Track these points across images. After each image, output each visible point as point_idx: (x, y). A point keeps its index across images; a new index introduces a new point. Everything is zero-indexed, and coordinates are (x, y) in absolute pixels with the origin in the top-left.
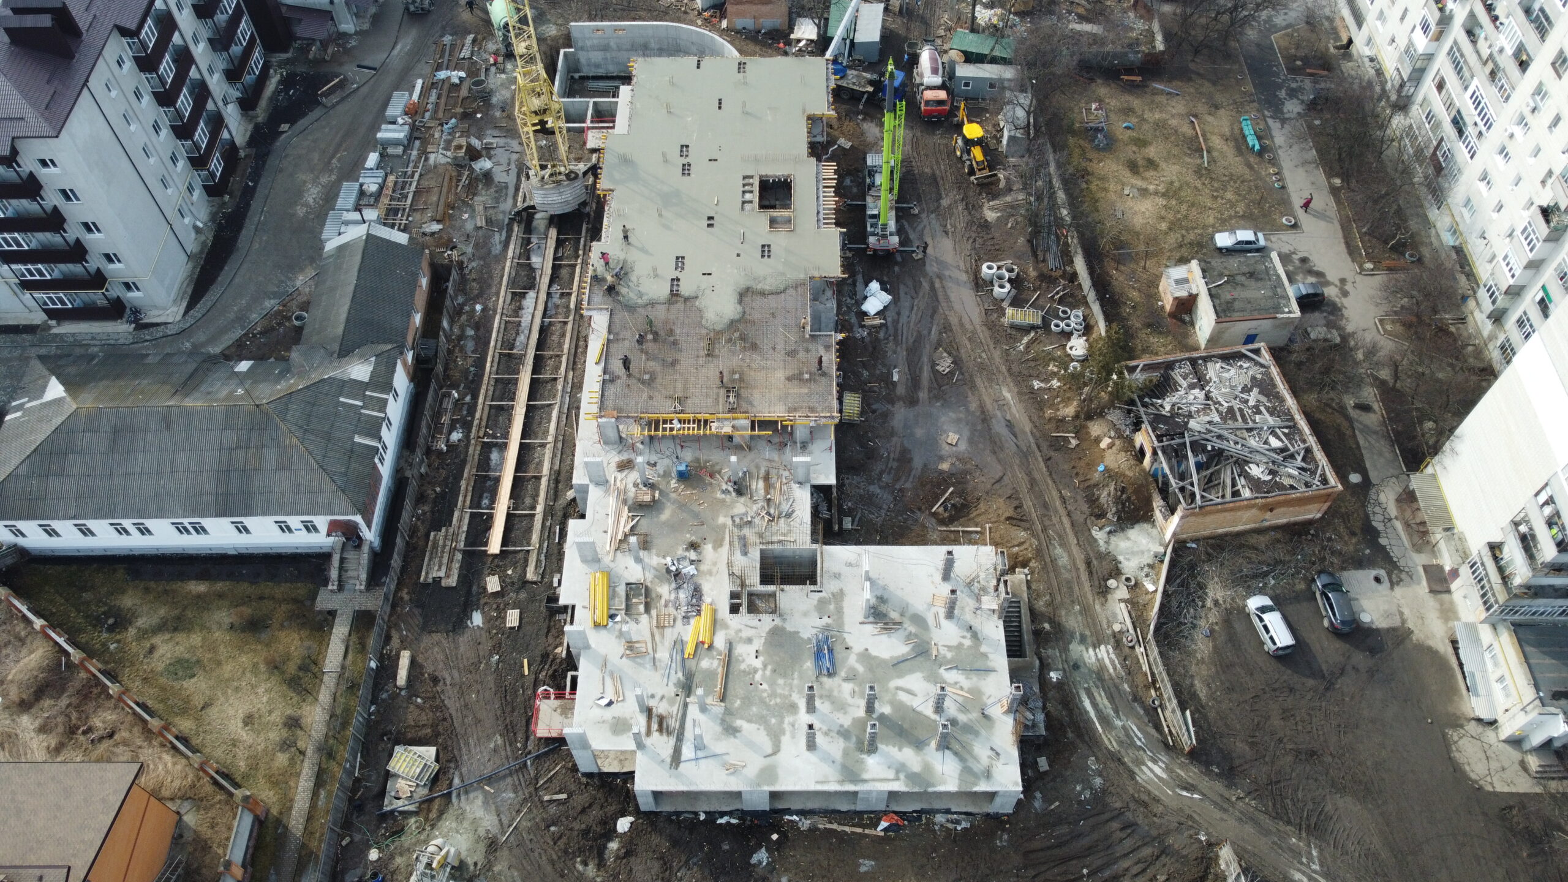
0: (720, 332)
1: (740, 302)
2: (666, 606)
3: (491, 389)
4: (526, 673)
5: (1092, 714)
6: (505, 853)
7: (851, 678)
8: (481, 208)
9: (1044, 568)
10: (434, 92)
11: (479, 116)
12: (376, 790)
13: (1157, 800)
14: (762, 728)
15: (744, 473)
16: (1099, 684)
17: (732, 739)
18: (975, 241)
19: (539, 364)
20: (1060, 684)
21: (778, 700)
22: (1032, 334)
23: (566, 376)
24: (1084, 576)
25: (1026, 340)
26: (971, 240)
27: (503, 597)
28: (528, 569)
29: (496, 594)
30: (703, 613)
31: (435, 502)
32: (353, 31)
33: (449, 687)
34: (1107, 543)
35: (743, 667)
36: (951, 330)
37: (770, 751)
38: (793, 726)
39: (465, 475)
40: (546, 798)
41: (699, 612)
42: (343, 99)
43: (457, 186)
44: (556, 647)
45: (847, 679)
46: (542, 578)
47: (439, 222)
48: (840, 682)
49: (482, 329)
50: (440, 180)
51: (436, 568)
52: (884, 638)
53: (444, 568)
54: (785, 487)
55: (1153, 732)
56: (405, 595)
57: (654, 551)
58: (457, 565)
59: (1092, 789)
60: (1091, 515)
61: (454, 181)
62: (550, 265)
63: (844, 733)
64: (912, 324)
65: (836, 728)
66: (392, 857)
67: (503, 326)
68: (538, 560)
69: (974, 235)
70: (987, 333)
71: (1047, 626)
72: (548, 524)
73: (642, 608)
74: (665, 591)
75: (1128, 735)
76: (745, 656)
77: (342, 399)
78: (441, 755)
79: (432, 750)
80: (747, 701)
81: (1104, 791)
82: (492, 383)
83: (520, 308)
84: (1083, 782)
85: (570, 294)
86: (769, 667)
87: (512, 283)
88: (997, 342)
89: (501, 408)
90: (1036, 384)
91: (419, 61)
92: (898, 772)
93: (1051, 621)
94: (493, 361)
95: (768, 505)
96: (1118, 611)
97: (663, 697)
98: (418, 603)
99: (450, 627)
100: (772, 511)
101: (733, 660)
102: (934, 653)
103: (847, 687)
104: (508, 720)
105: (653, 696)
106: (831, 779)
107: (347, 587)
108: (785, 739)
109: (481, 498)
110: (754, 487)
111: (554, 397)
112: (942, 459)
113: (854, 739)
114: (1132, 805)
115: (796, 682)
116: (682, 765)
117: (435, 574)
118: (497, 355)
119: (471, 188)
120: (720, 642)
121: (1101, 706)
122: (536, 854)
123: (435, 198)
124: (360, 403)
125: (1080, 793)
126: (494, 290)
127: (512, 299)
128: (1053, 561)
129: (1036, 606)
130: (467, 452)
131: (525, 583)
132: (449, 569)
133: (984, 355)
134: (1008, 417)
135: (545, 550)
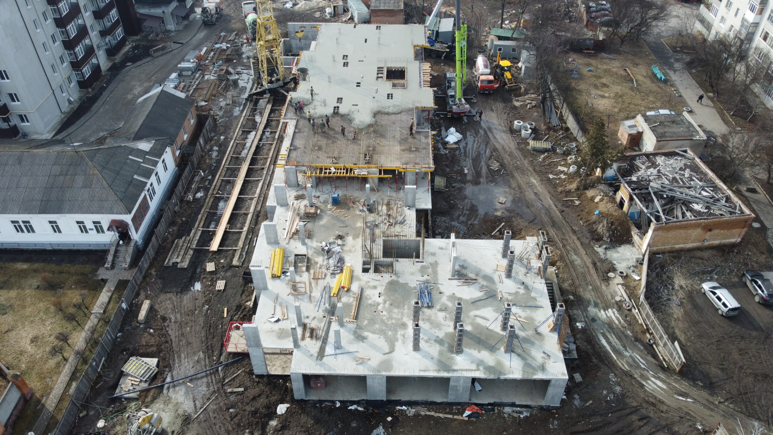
0: (362, 130)
1: (374, 117)
2: (320, 268)
3: (224, 172)
4: (225, 316)
5: (608, 348)
6: (196, 425)
7: (444, 309)
8: (230, 96)
9: (566, 265)
10: (212, 53)
11: (235, 61)
12: (111, 383)
13: (663, 403)
14: (382, 337)
15: (374, 202)
16: (611, 331)
17: (361, 343)
18: (509, 114)
19: (253, 161)
20: (584, 330)
21: (394, 321)
22: (546, 154)
23: (269, 167)
24: (593, 271)
25: (542, 156)
26: (506, 114)
27: (216, 274)
28: (234, 259)
29: (211, 273)
30: (344, 271)
31: (181, 225)
32: (174, 29)
33: (172, 323)
34: (605, 254)
35: (370, 302)
36: (498, 151)
37: (387, 351)
38: (404, 336)
39: (202, 212)
40: (229, 390)
41: (342, 271)
42: (163, 55)
43: (218, 88)
44: (247, 302)
45: (440, 310)
46: (243, 264)
47: (206, 101)
48: (436, 311)
49: (223, 147)
50: (210, 85)
51: (176, 257)
52: (465, 288)
53: (180, 258)
54: (399, 209)
55: (652, 359)
56: (153, 272)
57: (315, 239)
58: (189, 257)
59: (614, 393)
60: (593, 239)
61: (217, 85)
62: (266, 119)
63: (439, 341)
64: (475, 148)
65: (434, 338)
66: (114, 426)
67: (235, 145)
68: (241, 255)
69: (508, 112)
70: (520, 153)
71: (571, 297)
72: (250, 237)
73: (304, 269)
74: (320, 260)
75: (635, 361)
76: (371, 296)
77: (130, 157)
78: (160, 364)
79: (155, 360)
80: (372, 321)
81: (623, 395)
82: (225, 169)
83: (246, 138)
84: (607, 389)
85: (276, 132)
86: (388, 303)
87: (243, 126)
88: (525, 157)
89: (228, 182)
90: (551, 176)
91: (206, 41)
92: (478, 365)
93: (574, 294)
94: (227, 160)
95: (389, 217)
96: (617, 290)
97: (314, 318)
98: (160, 277)
99: (179, 290)
100: (391, 221)
101: (364, 298)
102: (500, 296)
103: (441, 315)
104: (209, 343)
105: (308, 317)
106: (431, 369)
107: (117, 266)
108: (398, 345)
109: (210, 224)
110: (380, 208)
111: (261, 176)
112: (496, 210)
113: (446, 345)
114: (644, 405)
115: (405, 311)
116: (325, 358)
117: (174, 260)
118: (230, 158)
119: (226, 89)
120: (355, 288)
121: (614, 343)
122: (217, 427)
123: (205, 92)
124: (141, 161)
125: (606, 396)
126: (232, 130)
127: (242, 134)
128: (572, 262)
129: (563, 286)
130: (205, 202)
131: (231, 266)
132: (183, 258)
133: (518, 162)
134: (535, 191)
135: (246, 250)
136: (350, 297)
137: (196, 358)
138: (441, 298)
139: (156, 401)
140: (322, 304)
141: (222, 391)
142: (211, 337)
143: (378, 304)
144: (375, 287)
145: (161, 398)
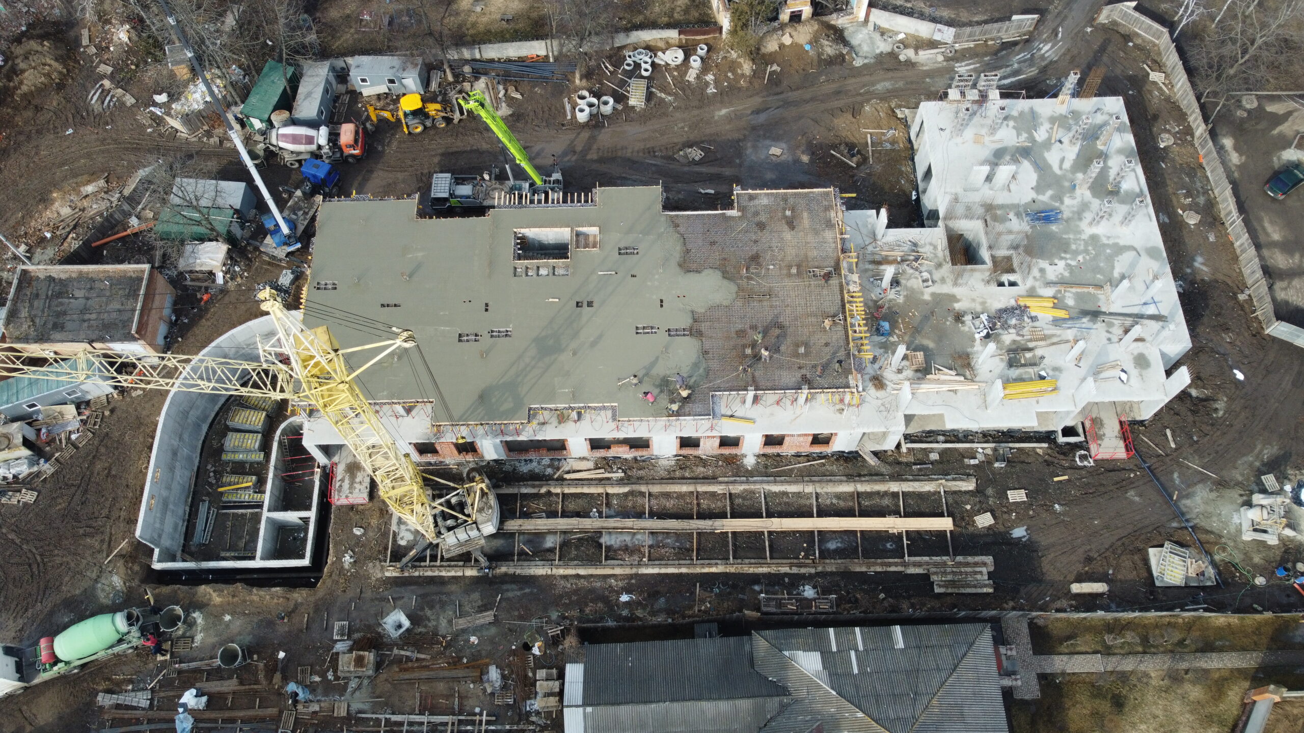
0: (740, 287)
1: (698, 271)
2: (1023, 335)
3: (748, 560)
4: (1066, 477)
7: (1059, 199)
8: (459, 623)
11: (281, 655)
12: (1202, 594)
14: (1116, 258)
18: (537, 126)
19: (711, 514)
21: (1090, 248)
22: (654, 90)
23: (725, 484)
24: (899, 74)
25: (662, 95)
27: (996, 509)
28: (963, 489)
29: (995, 516)
30: (1025, 305)
31: (897, 596)
36: (652, 148)
37: (1134, 253)
38: (1109, 237)
39: (862, 569)
40: (1173, 445)
45: (1062, 202)
48: (1064, 206)
49: (661, 587)
53: (978, 569)
57: (969, 350)
58: (972, 558)
60: (841, 65)
62: (563, 520)
67: (656, 563)
68: (954, 481)
70: (654, 122)
72: (911, 477)
73: (1029, 354)
74: (1009, 337)
76: (1057, 273)
77: (856, 671)
78: (1155, 543)
79: (1152, 551)
80: (1096, 270)
82: (738, 561)
86: (1063, 255)
89: (774, 545)
90: (711, 90)
92: (1128, 169)
94: (710, 565)
95: (906, 261)
96: (926, 57)
97: (1108, 332)
98: (1015, 591)
99: (1035, 554)
100: (912, 258)
101: (1062, 280)
102: (1025, 144)
103: (1067, 201)
104: (1112, 488)
106: (1146, 212)
108: (1122, 242)
112: (797, 161)
113: (1110, 197)
116: (1162, 314)
117: (983, 578)
118: (701, 562)
121: (1007, 74)
122: (1219, 448)
123: (441, 685)
124: (853, 653)
127: (613, 558)
128: (889, 91)
130: (830, 574)
131: (979, 491)
132: (976, 564)
133: (680, 125)
135: (942, 476)
136: (1064, 297)
137: (1137, 499)
138: (1042, 202)
139: (1209, 529)
140: (1084, 326)
141: (1175, 454)
142: (1103, 489)
143: (1068, 265)
144: (1042, 271)
145: (1203, 524)
